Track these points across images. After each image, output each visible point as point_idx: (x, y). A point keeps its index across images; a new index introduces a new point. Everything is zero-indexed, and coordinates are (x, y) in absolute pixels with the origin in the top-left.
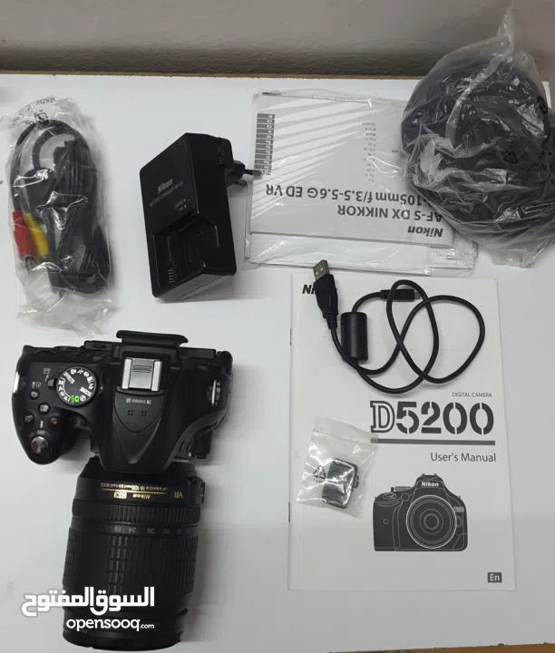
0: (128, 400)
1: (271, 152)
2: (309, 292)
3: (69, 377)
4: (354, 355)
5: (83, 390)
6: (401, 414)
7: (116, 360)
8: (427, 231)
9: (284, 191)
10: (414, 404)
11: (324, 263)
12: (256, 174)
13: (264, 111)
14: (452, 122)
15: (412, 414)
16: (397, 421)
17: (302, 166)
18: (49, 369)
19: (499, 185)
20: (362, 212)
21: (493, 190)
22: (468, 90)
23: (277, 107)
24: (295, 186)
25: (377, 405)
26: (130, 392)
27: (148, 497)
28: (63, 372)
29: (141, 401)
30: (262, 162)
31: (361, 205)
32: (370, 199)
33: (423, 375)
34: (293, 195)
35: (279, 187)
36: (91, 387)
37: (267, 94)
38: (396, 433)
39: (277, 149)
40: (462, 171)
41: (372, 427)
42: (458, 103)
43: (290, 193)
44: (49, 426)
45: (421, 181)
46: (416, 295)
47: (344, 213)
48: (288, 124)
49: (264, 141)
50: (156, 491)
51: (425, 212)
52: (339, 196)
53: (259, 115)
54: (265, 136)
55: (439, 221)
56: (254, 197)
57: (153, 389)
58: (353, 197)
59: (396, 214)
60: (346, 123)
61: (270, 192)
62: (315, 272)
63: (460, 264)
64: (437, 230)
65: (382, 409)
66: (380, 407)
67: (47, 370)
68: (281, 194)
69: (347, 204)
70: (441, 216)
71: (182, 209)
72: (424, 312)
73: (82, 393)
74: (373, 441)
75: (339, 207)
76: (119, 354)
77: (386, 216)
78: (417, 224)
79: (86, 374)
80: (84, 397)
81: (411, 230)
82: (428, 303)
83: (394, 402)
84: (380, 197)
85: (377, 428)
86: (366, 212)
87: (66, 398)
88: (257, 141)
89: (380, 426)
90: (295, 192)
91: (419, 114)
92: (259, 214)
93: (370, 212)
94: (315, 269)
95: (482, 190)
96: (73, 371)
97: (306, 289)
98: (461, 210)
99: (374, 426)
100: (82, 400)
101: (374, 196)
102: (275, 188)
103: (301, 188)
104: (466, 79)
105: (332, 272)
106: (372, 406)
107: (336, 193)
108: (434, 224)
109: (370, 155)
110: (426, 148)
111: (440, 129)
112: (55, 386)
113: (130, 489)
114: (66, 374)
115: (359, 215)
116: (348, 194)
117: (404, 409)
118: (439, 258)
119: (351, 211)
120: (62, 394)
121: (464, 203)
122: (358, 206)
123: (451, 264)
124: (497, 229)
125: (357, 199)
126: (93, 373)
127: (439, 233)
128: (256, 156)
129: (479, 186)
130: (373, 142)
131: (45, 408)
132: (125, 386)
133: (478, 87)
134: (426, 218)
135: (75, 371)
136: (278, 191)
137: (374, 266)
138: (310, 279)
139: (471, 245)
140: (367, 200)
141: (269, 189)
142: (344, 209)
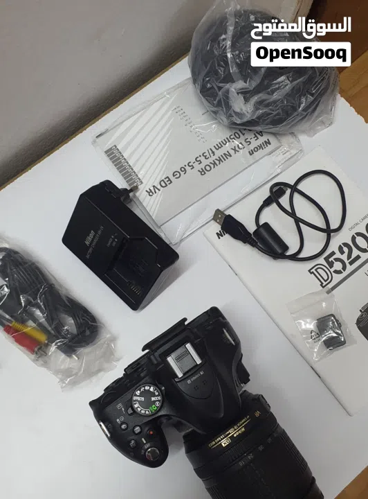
0: (189, 382)
1: (132, 169)
2: (222, 236)
3: (139, 398)
4: (280, 251)
5: (153, 399)
6: (331, 265)
7: (158, 364)
8: (260, 147)
9: (159, 187)
10: (333, 253)
11: (218, 211)
12: (135, 189)
13: (107, 147)
14: (233, 69)
15: (337, 260)
16: (332, 270)
17: (157, 164)
18: (120, 405)
19: (287, 87)
20: (215, 164)
21: (285, 93)
22: (229, 43)
23: (113, 139)
24: (163, 178)
25: (313, 270)
26: (187, 376)
27: (243, 429)
28: (132, 398)
29: (197, 376)
30: (132, 179)
31: (211, 160)
32: (213, 152)
33: (329, 232)
34: (166, 185)
35: (154, 186)
36: (157, 394)
37: (99, 136)
38: (337, 278)
39: (135, 164)
40: (260, 95)
41: (321, 285)
42: (229, 55)
43: (164, 185)
44: (149, 438)
45: (241, 119)
46: (284, 189)
47: (205, 173)
48: (129, 144)
49: (122, 166)
50: (245, 422)
51: (250, 136)
52: (194, 165)
53: (106, 152)
54: (121, 162)
55: (262, 136)
56: (145, 204)
57: (198, 363)
58: (202, 159)
59: (235, 150)
60: (162, 118)
61: (151, 194)
62: (216, 221)
63: (294, 152)
64: (265, 141)
65: (318, 270)
66: (316, 270)
67: (120, 406)
68: (159, 190)
69: (202, 166)
70: (261, 132)
71: (114, 243)
72: (296, 195)
73: (155, 401)
74: (328, 292)
75: (199, 171)
76: (156, 360)
77: (231, 156)
78: (252, 147)
79: (147, 388)
80: (157, 403)
81: (251, 153)
82: (294, 189)
83: (321, 260)
84: (219, 147)
85: (325, 283)
86: (217, 162)
87: (147, 413)
88: (118, 169)
89: (325, 281)
90: (166, 182)
91: (207, 79)
92: (156, 211)
93: (219, 161)
94: (215, 218)
95: (280, 97)
96: (138, 393)
97: (219, 235)
98: (275, 118)
99: (322, 283)
100: (158, 405)
101: (214, 149)
102: (152, 188)
103: (168, 177)
104: (222, 38)
105: (227, 213)
106: (311, 273)
107: (190, 164)
108: (262, 140)
109: (191, 126)
110: (230, 95)
111: (229, 79)
112: (134, 411)
113: (230, 434)
114: (135, 398)
115: (214, 167)
116: (198, 159)
117: (330, 260)
118: (279, 157)
119: (208, 168)
120: (143, 412)
121: (275, 113)
122: (209, 163)
123: (288, 155)
124: (302, 114)
125: (206, 158)
126: (150, 384)
127: (268, 143)
128: (125, 178)
129: (276, 96)
130: (187, 118)
131: (137, 429)
132: (180, 375)
133: (233, 36)
134: (254, 139)
135: (139, 392)
136: (156, 190)
137: (248, 190)
138: (217, 228)
139: (290, 136)
140: (212, 155)
141: (149, 193)
142: (203, 171)
